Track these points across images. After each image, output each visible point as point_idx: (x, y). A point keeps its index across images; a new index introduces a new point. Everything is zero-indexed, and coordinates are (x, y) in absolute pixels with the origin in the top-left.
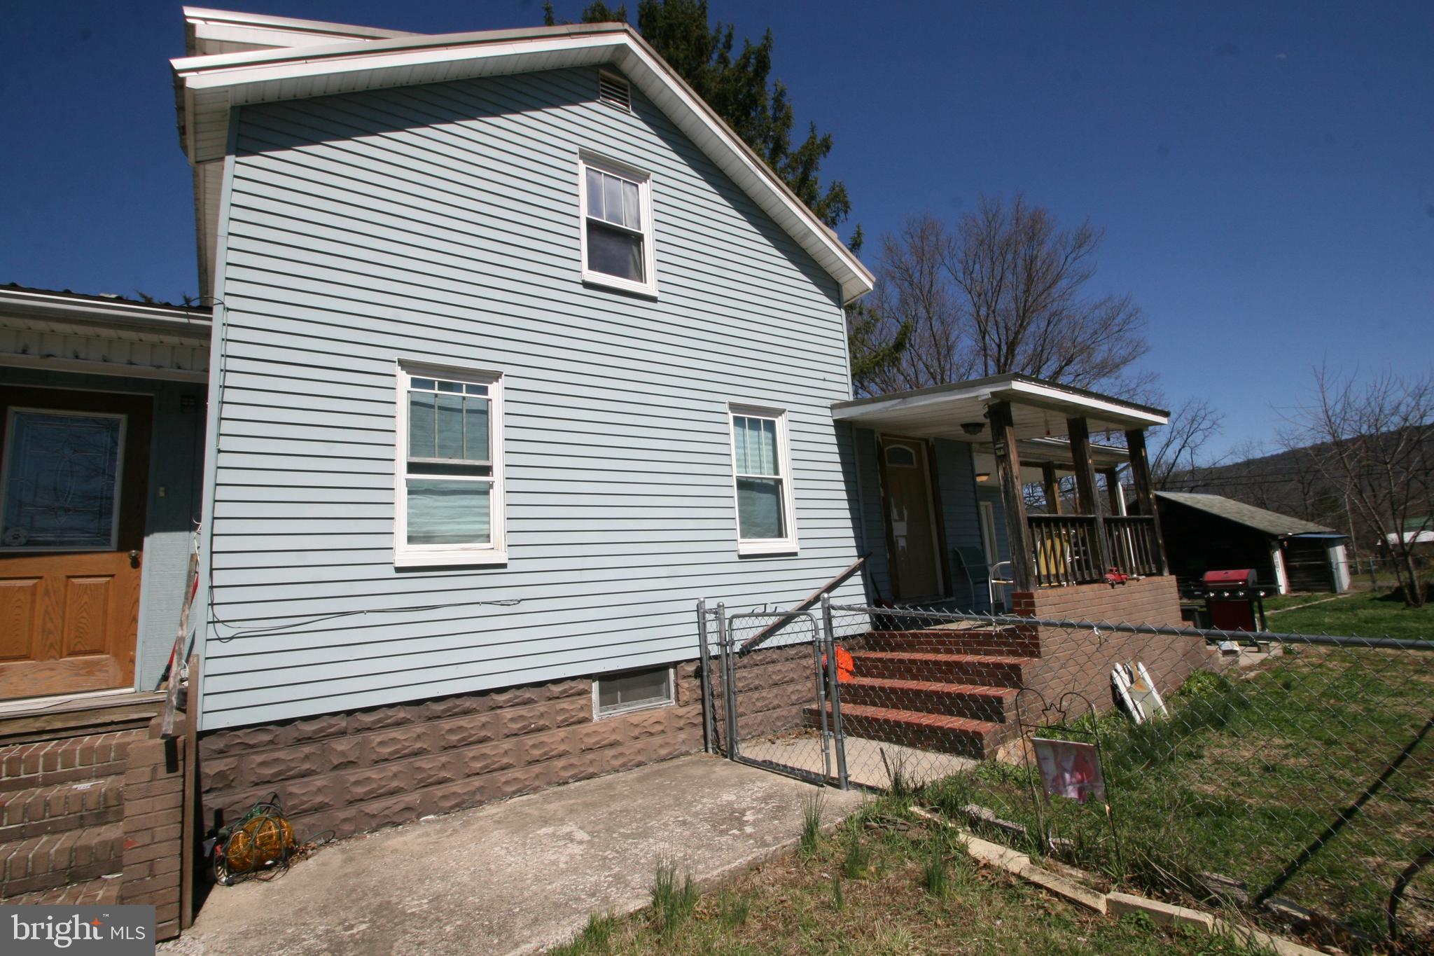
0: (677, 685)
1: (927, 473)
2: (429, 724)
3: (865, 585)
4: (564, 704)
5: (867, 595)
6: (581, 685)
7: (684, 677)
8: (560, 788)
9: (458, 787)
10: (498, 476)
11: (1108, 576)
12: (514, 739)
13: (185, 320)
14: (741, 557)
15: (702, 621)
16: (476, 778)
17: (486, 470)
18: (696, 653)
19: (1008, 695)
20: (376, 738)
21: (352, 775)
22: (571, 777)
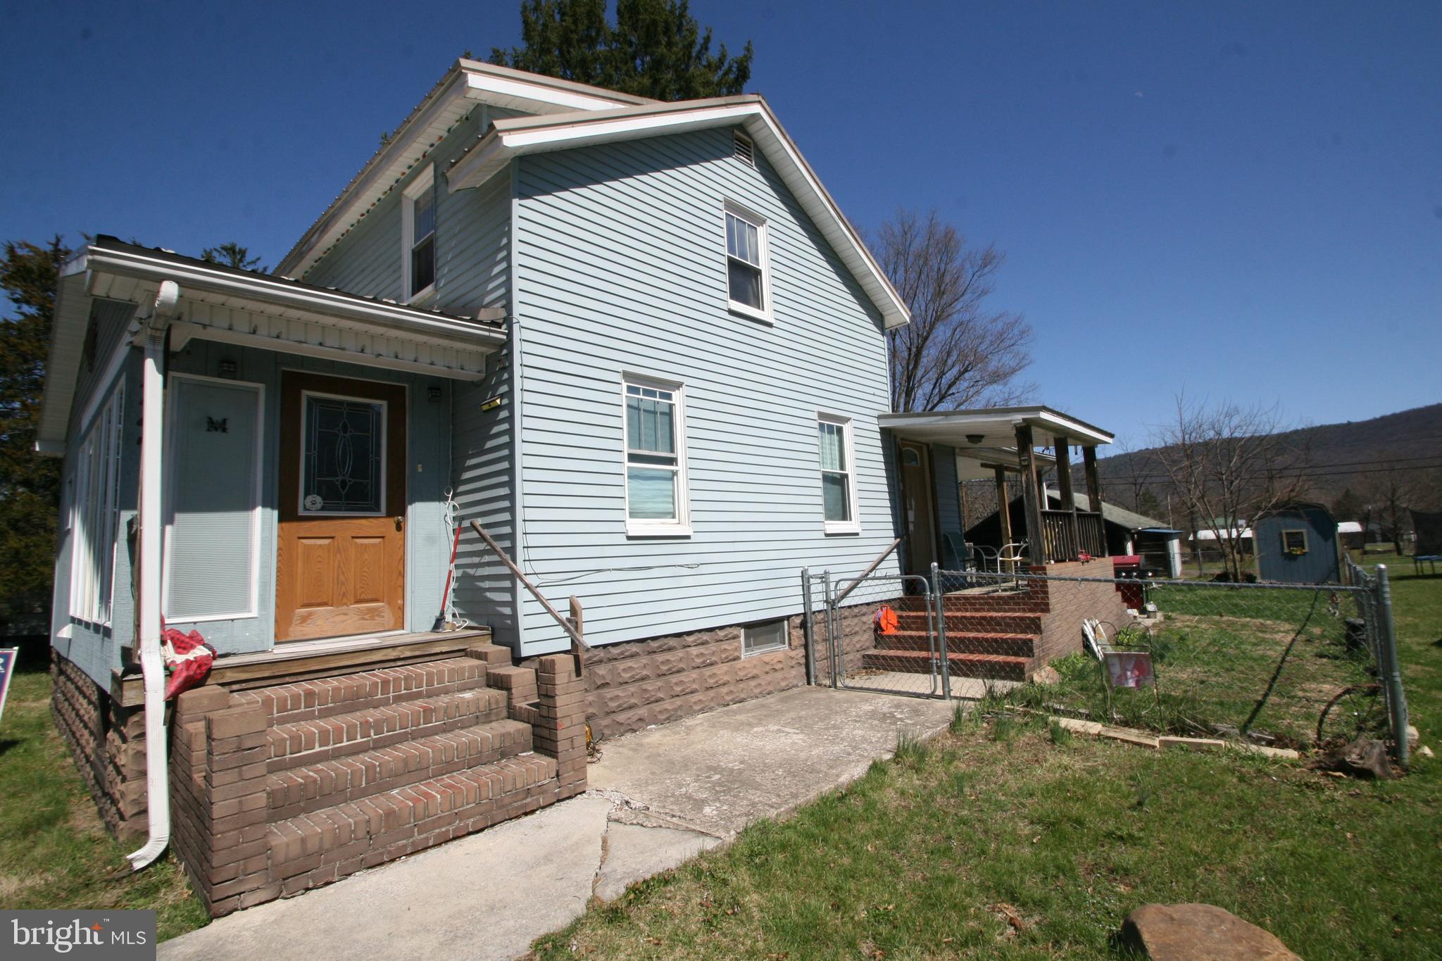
0: (789, 634)
1: (927, 471)
2: (649, 657)
3: (899, 560)
4: (725, 646)
5: (900, 568)
6: (735, 631)
7: (794, 628)
8: (726, 708)
9: (668, 705)
10: (680, 467)
11: (1080, 556)
12: (697, 671)
13: (486, 333)
14: (827, 535)
15: (806, 584)
16: (677, 698)
17: (672, 461)
18: (801, 610)
19: (1036, 639)
20: (621, 665)
21: (609, 693)
22: (731, 700)
